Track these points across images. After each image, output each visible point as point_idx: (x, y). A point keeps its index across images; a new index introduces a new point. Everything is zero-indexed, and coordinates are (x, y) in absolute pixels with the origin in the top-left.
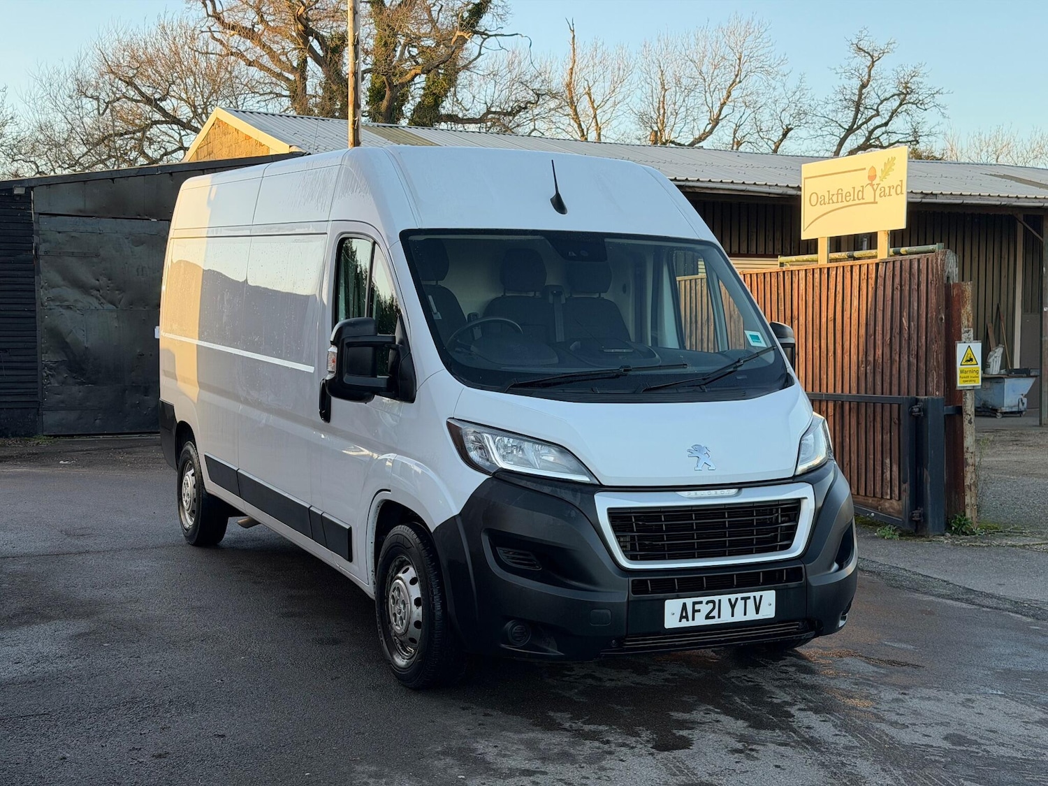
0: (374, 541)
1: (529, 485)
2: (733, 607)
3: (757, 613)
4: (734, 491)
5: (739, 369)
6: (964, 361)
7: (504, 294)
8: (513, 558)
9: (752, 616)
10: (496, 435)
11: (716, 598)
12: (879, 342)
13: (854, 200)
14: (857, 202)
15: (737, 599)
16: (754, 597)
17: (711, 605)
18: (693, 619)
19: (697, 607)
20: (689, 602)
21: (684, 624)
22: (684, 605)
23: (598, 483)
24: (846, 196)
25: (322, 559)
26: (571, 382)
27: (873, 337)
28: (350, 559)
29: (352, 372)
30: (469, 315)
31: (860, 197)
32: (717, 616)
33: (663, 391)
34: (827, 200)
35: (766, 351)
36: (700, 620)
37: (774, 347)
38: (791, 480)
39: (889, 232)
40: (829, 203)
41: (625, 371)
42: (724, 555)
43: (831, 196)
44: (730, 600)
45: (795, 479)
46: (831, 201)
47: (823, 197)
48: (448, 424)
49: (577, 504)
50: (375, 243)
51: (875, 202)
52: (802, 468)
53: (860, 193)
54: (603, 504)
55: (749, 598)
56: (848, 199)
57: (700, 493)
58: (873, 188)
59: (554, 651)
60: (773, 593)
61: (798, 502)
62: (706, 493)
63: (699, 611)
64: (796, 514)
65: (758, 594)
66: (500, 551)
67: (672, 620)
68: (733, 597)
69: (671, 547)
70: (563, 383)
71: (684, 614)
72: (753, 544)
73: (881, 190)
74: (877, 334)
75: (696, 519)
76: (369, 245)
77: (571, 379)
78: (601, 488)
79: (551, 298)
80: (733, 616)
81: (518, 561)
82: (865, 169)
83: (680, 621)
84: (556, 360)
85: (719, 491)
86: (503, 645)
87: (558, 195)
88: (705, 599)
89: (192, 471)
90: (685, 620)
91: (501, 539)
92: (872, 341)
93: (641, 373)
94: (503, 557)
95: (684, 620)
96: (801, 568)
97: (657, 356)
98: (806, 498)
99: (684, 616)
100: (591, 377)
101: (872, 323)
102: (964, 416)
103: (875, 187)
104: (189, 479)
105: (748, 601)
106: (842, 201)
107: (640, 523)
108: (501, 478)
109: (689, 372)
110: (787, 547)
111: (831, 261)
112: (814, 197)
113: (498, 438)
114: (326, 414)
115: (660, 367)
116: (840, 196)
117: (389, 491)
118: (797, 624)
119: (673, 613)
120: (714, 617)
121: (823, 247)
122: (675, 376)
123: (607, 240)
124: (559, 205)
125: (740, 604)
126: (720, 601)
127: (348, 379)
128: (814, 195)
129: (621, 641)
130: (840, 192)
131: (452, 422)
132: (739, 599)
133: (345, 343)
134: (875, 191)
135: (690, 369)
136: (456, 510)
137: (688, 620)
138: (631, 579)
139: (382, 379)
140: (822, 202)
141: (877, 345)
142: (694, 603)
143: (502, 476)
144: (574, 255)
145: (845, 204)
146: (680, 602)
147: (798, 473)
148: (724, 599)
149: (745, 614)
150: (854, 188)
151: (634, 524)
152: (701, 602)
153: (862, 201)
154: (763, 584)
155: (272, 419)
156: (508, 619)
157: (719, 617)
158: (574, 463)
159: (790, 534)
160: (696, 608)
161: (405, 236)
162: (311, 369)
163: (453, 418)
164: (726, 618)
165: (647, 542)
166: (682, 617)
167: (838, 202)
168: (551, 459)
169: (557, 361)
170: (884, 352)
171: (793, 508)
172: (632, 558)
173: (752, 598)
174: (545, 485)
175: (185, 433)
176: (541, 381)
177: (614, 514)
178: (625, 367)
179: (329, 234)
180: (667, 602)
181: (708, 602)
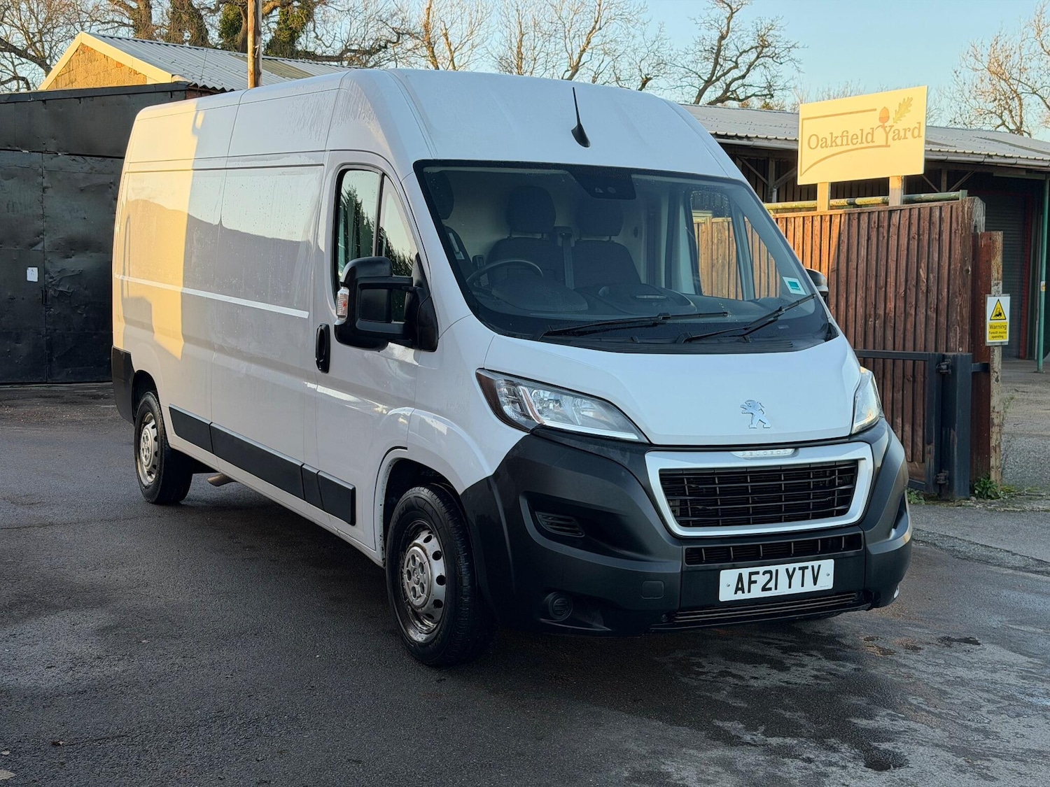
0: (383, 503)
1: (572, 443)
2: (790, 577)
3: (815, 584)
4: (790, 451)
5: (779, 318)
6: (994, 315)
7: (510, 235)
8: (552, 524)
9: (809, 587)
10: (532, 387)
11: (773, 568)
12: (891, 295)
13: (862, 143)
14: (865, 145)
15: (794, 569)
16: (813, 567)
17: (768, 576)
18: (749, 591)
19: (754, 578)
20: (745, 572)
21: (740, 596)
22: (740, 575)
23: (648, 441)
24: (852, 139)
25: (316, 522)
26: (608, 330)
27: (884, 289)
28: (353, 522)
29: (367, 316)
30: (474, 258)
31: (869, 139)
32: (773, 588)
33: (704, 342)
34: (829, 142)
35: (805, 299)
36: (756, 592)
37: (813, 295)
38: (847, 440)
39: (903, 178)
40: (832, 146)
41: (664, 318)
42: (780, 521)
43: (834, 139)
44: (787, 570)
45: (851, 438)
46: (834, 144)
47: (824, 140)
48: (478, 376)
49: (626, 463)
50: (384, 175)
51: (887, 146)
52: (857, 426)
53: (870, 136)
54: (655, 464)
55: (807, 568)
56: (855, 141)
57: (755, 453)
58: (885, 130)
59: (600, 627)
60: (831, 562)
61: (855, 462)
62: (761, 453)
63: (755, 582)
64: (852, 477)
65: (816, 564)
66: (539, 515)
67: (727, 593)
68: (791, 567)
69: (725, 513)
70: (599, 331)
71: (740, 586)
72: (809, 509)
73: (894, 133)
74: (888, 286)
75: (751, 482)
76: (377, 178)
77: (607, 327)
78: (651, 447)
79: (560, 241)
80: (790, 587)
81: (557, 527)
82: (875, 110)
83: (736, 593)
84: (585, 306)
85: (775, 452)
86: (542, 619)
87: (580, 125)
88: (762, 569)
89: (153, 423)
90: (741, 592)
91: (541, 503)
92: (883, 294)
93: (679, 321)
94: (543, 524)
96: (860, 535)
97: (692, 304)
98: (864, 459)
99: (739, 588)
100: (628, 325)
101: (883, 274)
102: (992, 373)
103: (888, 129)
104: (149, 432)
105: (806, 571)
106: (847, 144)
107: (693, 486)
108: (541, 435)
109: (729, 321)
110: (843, 512)
111: (831, 208)
112: (814, 139)
113: (535, 391)
114: (324, 362)
115: (700, 315)
116: (845, 139)
117: (406, 448)
118: (854, 596)
119: (728, 585)
120: (770, 589)
121: (823, 193)
122: (716, 324)
123: (634, 176)
124: (580, 136)
125: (798, 573)
126: (777, 571)
127: (360, 324)
128: (814, 137)
129: (671, 615)
130: (845, 134)
131: (482, 373)
132: (797, 569)
133: (359, 283)
134: (887, 134)
135: (730, 318)
136: (489, 471)
137: (743, 592)
138: (685, 547)
139: (397, 325)
140: (824, 145)
141: (888, 297)
142: (751, 574)
143: (542, 432)
144: (601, 192)
145: (851, 147)
146: (736, 572)
147: (853, 432)
148: (782, 568)
149: (803, 586)
150: (862, 130)
151: (686, 487)
152: (757, 573)
153: (871, 144)
154: (820, 553)
155: (254, 369)
156: (549, 592)
157: (776, 589)
158: (621, 418)
159: (847, 498)
160: (752, 580)
161: (420, 167)
162: (305, 315)
163: (483, 369)
164: (783, 589)
165: (700, 507)
166: (737, 589)
167: (842, 145)
168: (591, 414)
169: (587, 308)
170: (897, 305)
171: (851, 469)
172: (683, 524)
173: (810, 568)
174: (590, 443)
175: (144, 382)
176: (575, 329)
177: (667, 477)
178: (665, 314)
179: (326, 166)
180: (723, 573)
181: (765, 573)
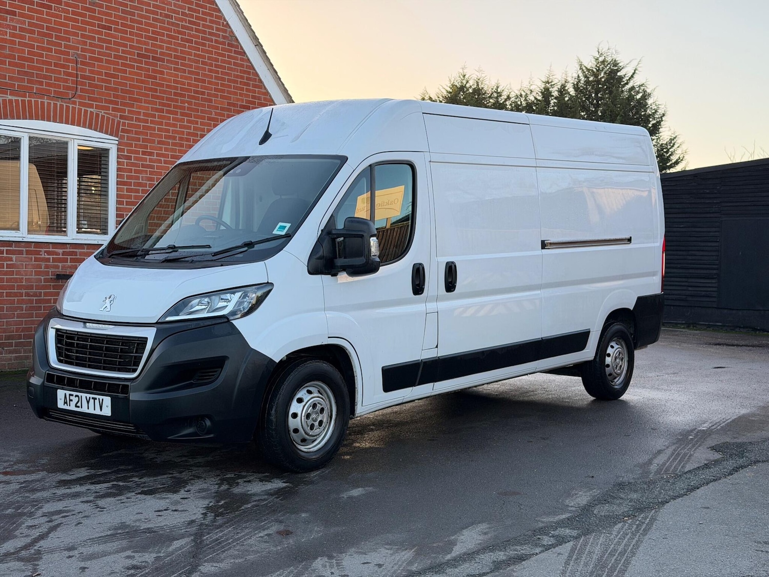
2: (88, 402)
3: (101, 410)
9: (97, 412)
11: (79, 394)
16: (99, 399)
17: (77, 398)
18: (70, 405)
19: (71, 398)
20: (68, 393)
21: (66, 407)
22: (66, 394)
23: (61, 312)
32: (80, 407)
36: (72, 407)
38: (153, 325)
44: (86, 397)
45: (156, 324)
55: (96, 399)
60: (110, 398)
61: (145, 340)
63: (72, 400)
65: (101, 397)
67: (61, 403)
68: (88, 396)
71: (66, 401)
75: (90, 342)
80: (88, 408)
83: (64, 404)
88: (75, 393)
95: (66, 404)
96: (129, 386)
105: (95, 401)
107: (67, 340)
119: (61, 398)
120: (79, 407)
125: (92, 401)
126: (82, 396)
132: (91, 398)
138: (47, 372)
142: (70, 395)
146: (64, 392)
148: (84, 395)
149: (94, 409)
152: (72, 395)
160: (71, 399)
164: (84, 409)
173: (98, 399)
180: (59, 391)
181: (76, 396)
